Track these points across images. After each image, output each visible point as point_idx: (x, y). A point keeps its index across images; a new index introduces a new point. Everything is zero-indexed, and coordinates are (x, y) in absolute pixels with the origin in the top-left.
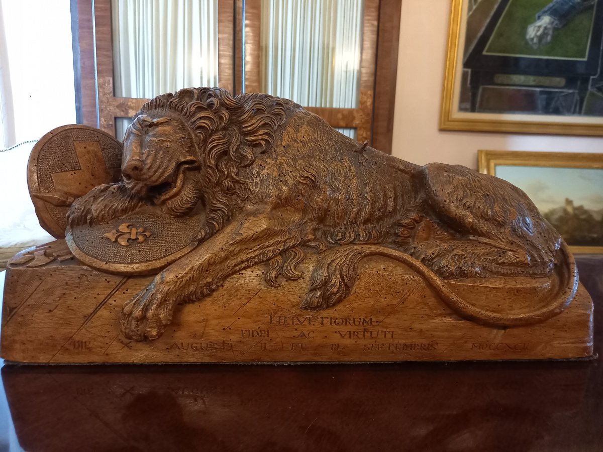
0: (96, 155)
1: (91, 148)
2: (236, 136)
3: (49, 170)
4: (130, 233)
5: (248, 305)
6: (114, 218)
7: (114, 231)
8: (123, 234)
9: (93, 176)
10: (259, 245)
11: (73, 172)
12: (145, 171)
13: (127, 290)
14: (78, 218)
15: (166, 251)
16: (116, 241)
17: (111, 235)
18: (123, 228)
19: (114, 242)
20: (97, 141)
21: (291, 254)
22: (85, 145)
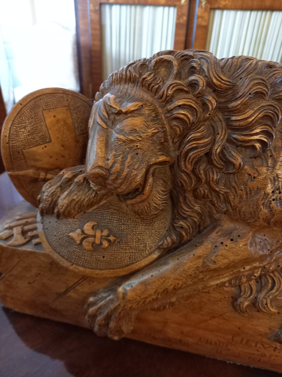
0: (66, 123)
1: (60, 116)
2: (222, 131)
3: (21, 146)
4: (94, 236)
6: (80, 212)
7: (79, 231)
8: (87, 236)
9: (63, 146)
10: (232, 271)
11: (43, 146)
12: (110, 182)
15: (130, 259)
16: (81, 243)
17: (76, 235)
18: (87, 227)
19: (79, 244)
20: (67, 106)
21: (268, 281)
22: (55, 114)
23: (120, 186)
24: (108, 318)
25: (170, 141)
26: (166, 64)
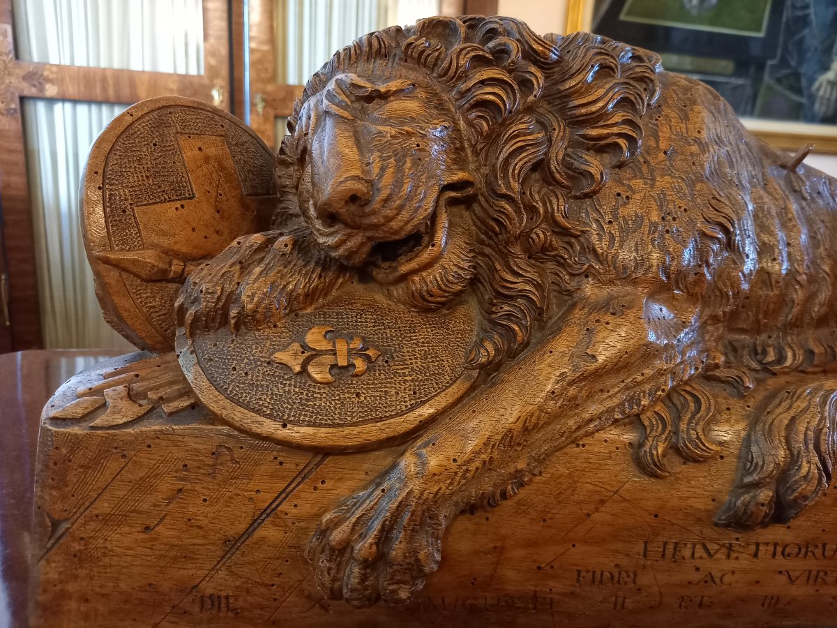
0: (221, 167)
1: (212, 151)
2: (560, 127)
3: (129, 198)
4: (334, 352)
5: (596, 516)
6: (288, 314)
7: (296, 346)
8: (316, 354)
9: (218, 212)
10: (623, 381)
11: (178, 204)
12: (375, 205)
13: (323, 482)
14: (207, 315)
15: (415, 393)
16: (304, 370)
17: (290, 357)
18: (314, 338)
19: (299, 373)
20: (222, 135)
21: (686, 399)
22: (200, 144)
23: (397, 215)
24: (385, 535)
25: (469, 151)
26: (440, 30)
